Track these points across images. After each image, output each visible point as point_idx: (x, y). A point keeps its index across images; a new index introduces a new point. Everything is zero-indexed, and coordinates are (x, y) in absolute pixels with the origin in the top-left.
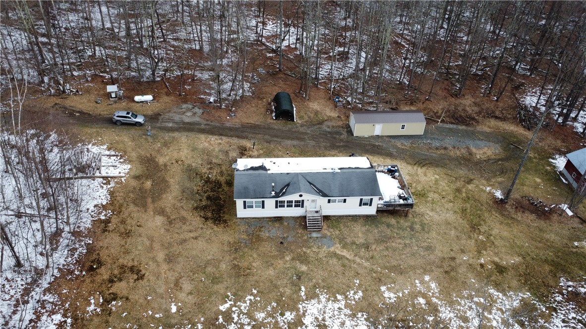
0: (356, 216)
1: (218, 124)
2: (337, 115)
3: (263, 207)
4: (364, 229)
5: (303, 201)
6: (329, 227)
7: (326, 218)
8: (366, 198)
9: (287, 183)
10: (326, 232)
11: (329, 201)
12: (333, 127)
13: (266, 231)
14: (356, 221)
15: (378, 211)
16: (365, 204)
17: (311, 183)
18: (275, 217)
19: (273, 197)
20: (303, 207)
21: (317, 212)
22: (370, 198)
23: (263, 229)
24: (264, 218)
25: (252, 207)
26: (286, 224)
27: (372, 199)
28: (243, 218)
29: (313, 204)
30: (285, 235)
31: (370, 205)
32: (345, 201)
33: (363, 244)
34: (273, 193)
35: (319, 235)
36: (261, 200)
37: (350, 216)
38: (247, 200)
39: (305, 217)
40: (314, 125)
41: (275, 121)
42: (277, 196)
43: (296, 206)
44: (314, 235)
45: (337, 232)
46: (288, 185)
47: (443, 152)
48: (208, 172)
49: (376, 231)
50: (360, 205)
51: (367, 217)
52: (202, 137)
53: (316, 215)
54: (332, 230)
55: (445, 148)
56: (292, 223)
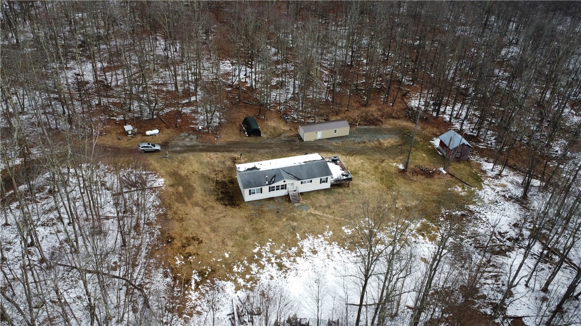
0: (319, 190)
1: (211, 145)
2: (289, 129)
3: (261, 192)
4: (325, 197)
5: (286, 185)
6: (303, 199)
7: (302, 194)
8: (324, 178)
9: (273, 176)
10: (303, 202)
11: (302, 183)
12: (288, 137)
13: (266, 207)
14: (319, 193)
15: (331, 185)
16: (324, 182)
17: (288, 174)
18: (269, 198)
19: (268, 185)
20: (286, 189)
21: (295, 191)
22: (326, 177)
23: (263, 206)
24: (262, 199)
25: (254, 193)
26: (277, 201)
27: (327, 178)
28: (249, 202)
29: (292, 186)
30: (278, 208)
31: (327, 182)
32: (311, 181)
33: (327, 206)
34: (267, 182)
35: (299, 205)
36: (260, 188)
37: (315, 191)
38: (251, 189)
39: (288, 195)
40: (275, 137)
41: (248, 138)
42: (269, 184)
43: (282, 189)
44: (296, 205)
45: (310, 201)
46: (275, 176)
47: (363, 145)
48: (215, 176)
49: (332, 197)
50: (321, 183)
51: (326, 190)
52: (204, 154)
53: (295, 192)
54: (306, 201)
55: (364, 142)
56: (280, 199)
